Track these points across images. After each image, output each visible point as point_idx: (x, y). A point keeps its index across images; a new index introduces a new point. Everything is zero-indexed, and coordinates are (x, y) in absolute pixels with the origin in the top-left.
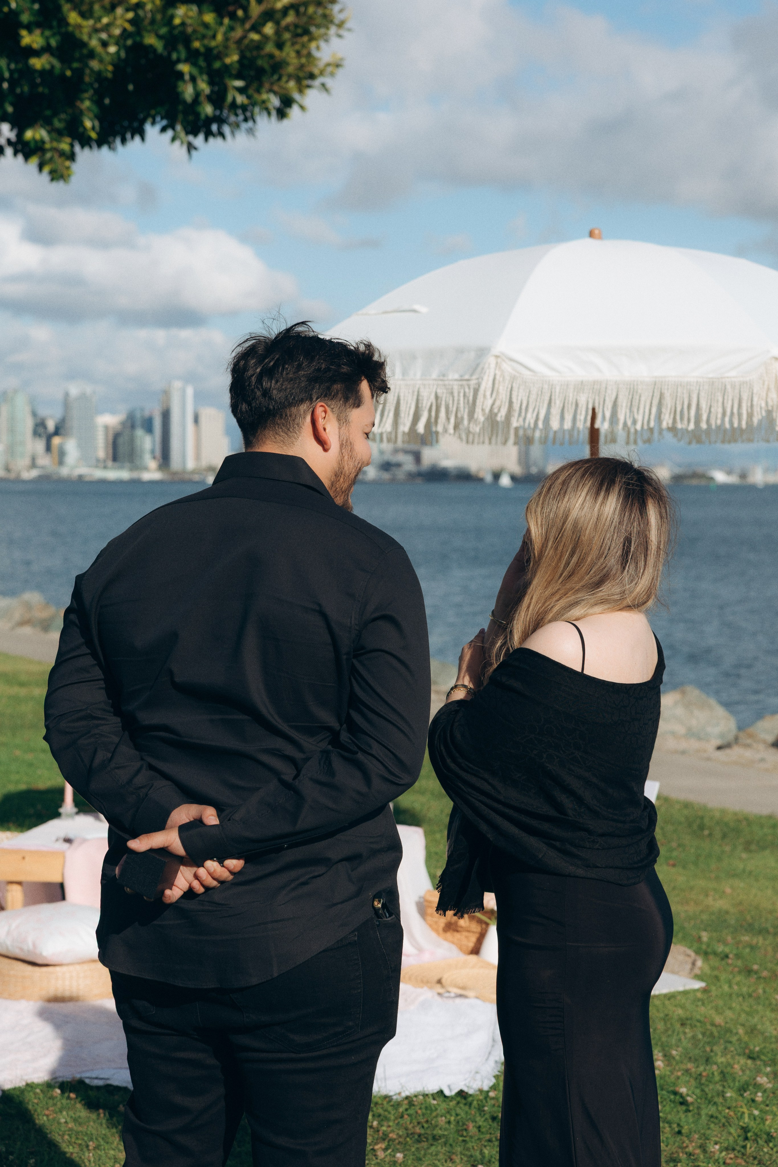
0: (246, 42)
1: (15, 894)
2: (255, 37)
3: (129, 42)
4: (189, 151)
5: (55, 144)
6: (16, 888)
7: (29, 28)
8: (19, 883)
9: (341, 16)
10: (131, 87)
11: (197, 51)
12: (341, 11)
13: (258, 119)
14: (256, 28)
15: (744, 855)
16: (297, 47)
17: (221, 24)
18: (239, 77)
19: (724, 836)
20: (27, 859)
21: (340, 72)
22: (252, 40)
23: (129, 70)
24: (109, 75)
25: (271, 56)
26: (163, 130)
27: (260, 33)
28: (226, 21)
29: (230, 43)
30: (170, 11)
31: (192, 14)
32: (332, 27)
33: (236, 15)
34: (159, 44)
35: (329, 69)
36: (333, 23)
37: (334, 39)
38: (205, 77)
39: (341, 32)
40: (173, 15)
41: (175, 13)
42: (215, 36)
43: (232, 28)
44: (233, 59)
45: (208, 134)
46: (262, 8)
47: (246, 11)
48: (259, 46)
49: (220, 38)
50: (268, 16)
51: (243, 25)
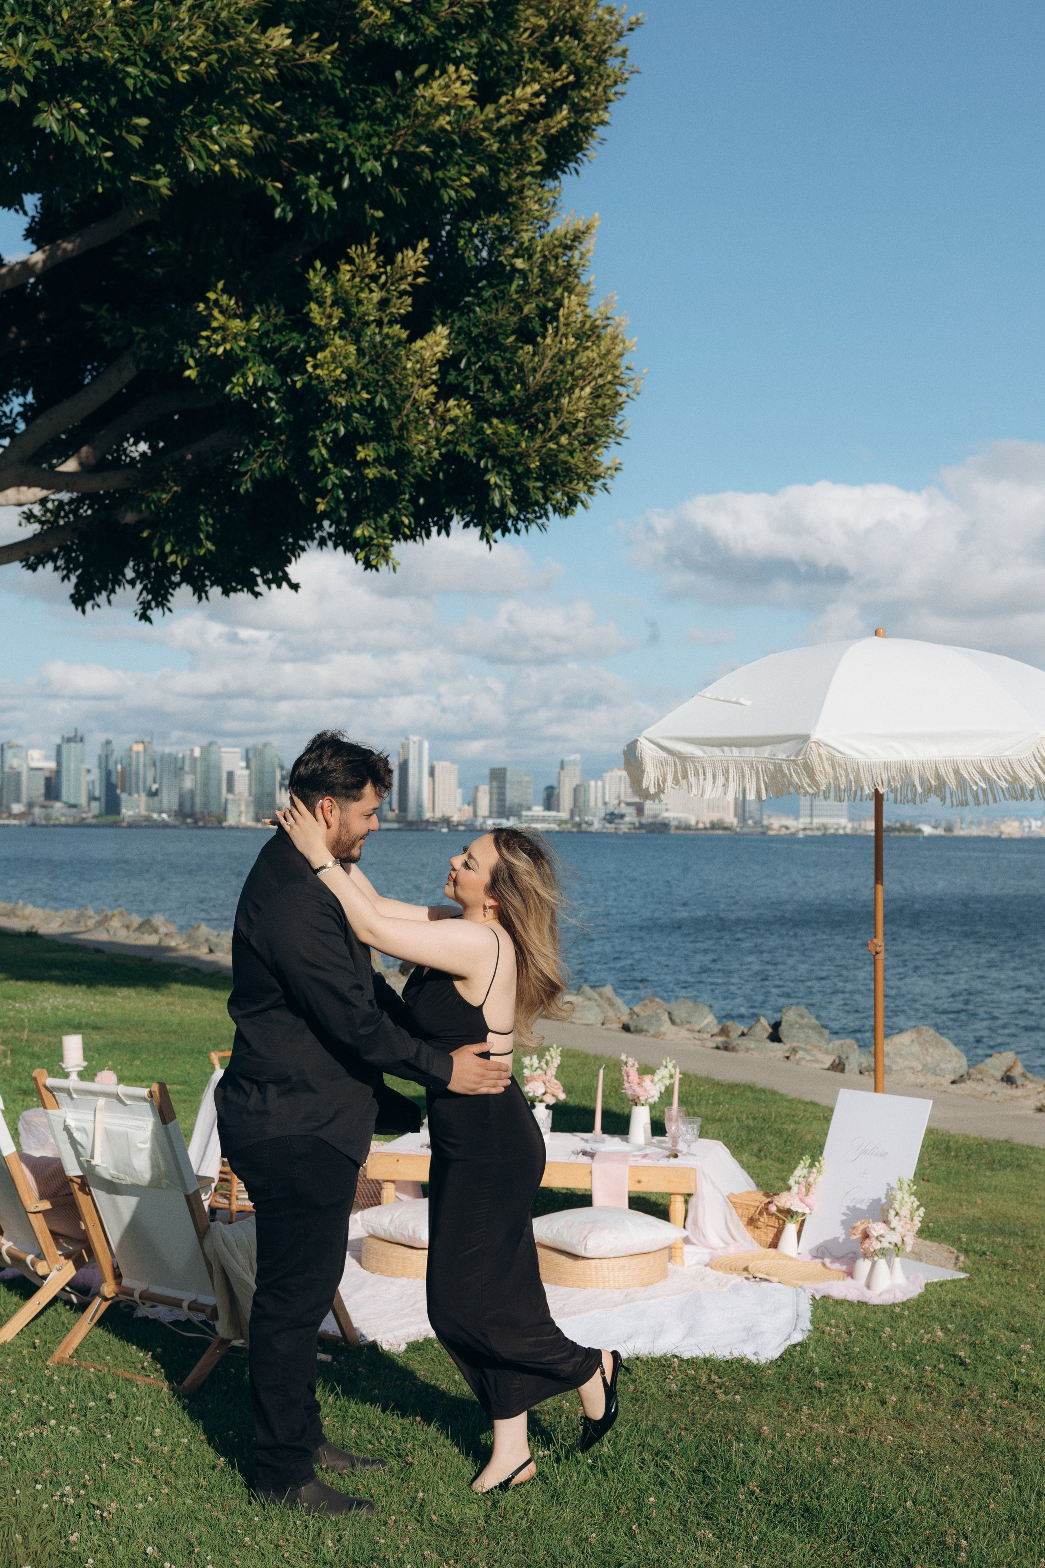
0: (544, 450)
1: (390, 1191)
2: (552, 446)
3: (443, 450)
4: (488, 542)
5: (380, 540)
6: (391, 1186)
7: (365, 443)
8: (393, 1182)
9: (621, 427)
11: (503, 457)
13: (551, 514)
14: (554, 438)
15: (988, 1173)
16: (586, 454)
17: (523, 434)
18: (537, 479)
19: (969, 1157)
20: (401, 1161)
21: (619, 475)
22: (551, 449)
23: (441, 475)
24: (429, 479)
25: (565, 462)
26: (466, 526)
27: (557, 443)
28: (526, 432)
29: (531, 451)
30: (480, 424)
31: (500, 426)
32: (613, 436)
33: (537, 427)
34: (471, 452)
35: (609, 472)
36: (613, 432)
37: (613, 446)
38: (508, 483)
39: (619, 440)
40: (482, 427)
41: (485, 425)
42: (517, 445)
43: (532, 438)
44: (534, 464)
45: (505, 530)
46: (559, 422)
47: (545, 424)
48: (556, 454)
49: (523, 446)
50: (563, 428)
51: (542, 436)
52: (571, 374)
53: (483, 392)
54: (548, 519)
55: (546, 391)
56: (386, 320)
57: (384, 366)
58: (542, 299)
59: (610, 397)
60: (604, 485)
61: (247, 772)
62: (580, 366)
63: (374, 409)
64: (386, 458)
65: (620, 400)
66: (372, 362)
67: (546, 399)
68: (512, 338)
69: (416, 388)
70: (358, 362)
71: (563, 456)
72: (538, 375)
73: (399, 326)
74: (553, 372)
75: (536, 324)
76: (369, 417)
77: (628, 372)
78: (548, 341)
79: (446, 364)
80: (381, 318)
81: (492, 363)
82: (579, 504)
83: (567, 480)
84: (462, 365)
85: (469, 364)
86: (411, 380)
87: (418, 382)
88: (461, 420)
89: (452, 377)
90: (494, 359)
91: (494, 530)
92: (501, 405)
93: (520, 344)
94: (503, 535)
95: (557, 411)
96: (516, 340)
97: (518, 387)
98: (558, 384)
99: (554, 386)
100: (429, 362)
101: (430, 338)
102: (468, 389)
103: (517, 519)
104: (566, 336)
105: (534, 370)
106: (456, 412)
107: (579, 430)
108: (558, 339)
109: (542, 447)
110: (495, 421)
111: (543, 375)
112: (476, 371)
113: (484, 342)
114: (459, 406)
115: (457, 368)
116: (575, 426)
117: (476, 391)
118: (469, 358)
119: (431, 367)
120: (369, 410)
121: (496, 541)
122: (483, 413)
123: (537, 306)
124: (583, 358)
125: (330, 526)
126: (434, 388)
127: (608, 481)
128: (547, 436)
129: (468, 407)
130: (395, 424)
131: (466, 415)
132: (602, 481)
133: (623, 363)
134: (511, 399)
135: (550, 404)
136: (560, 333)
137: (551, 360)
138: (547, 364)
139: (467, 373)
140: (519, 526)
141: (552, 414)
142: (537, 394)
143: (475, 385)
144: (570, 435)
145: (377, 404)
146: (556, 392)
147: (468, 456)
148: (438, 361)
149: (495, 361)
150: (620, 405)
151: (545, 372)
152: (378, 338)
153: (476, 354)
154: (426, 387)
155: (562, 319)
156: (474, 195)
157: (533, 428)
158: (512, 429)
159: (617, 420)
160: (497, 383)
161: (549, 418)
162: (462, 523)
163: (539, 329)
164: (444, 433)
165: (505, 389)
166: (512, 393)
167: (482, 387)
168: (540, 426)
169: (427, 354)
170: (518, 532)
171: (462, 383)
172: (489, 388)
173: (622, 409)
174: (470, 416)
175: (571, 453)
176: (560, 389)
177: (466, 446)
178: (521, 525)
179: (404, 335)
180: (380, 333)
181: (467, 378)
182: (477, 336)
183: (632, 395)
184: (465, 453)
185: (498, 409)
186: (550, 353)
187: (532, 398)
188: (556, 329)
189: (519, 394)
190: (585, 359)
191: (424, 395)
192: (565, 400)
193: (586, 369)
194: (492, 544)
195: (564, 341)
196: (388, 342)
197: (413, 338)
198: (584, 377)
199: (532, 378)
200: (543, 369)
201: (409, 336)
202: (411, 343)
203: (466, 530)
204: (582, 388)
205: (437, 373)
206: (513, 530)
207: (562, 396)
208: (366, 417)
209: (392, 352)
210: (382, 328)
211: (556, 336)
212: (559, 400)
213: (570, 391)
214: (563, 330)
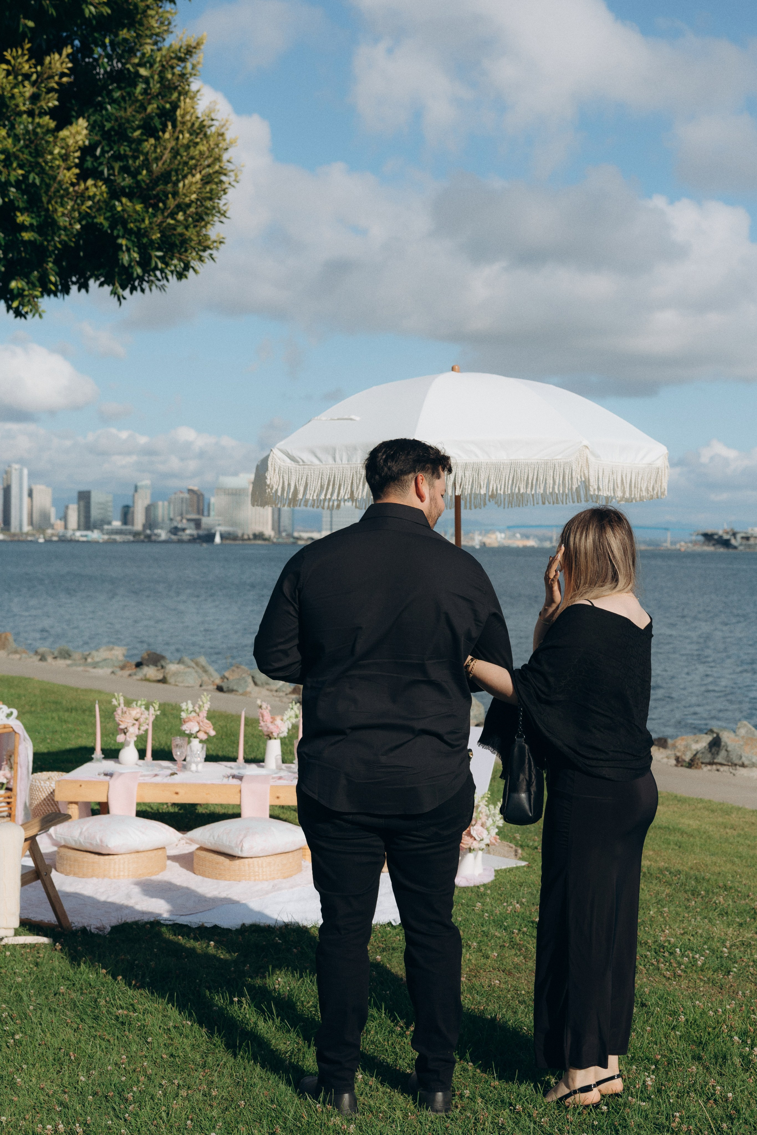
0: (164, 224)
1: (74, 811)
3: (84, 223)
5: (31, 292)
6: (75, 806)
7: (22, 211)
8: (76, 803)
9: (224, 208)
10: (82, 254)
11: (132, 229)
12: (225, 204)
13: (170, 277)
14: (172, 215)
16: (198, 229)
17: (147, 212)
18: (159, 249)
20: (83, 786)
21: (222, 247)
22: (169, 224)
23: (81, 242)
24: (72, 244)
25: (181, 235)
26: (101, 285)
27: (175, 219)
28: (150, 210)
29: (154, 225)
30: (113, 202)
31: (129, 204)
32: (218, 215)
33: (158, 206)
34: (106, 224)
35: (215, 244)
36: (219, 212)
37: (218, 224)
38: (136, 249)
39: (223, 219)
40: (114, 205)
41: (117, 203)
42: (143, 220)
43: (154, 215)
44: (156, 236)
45: (133, 289)
46: (176, 202)
47: (165, 204)
48: (174, 228)
49: (147, 222)
50: (180, 207)
51: (163, 213)
52: (186, 163)
53: (114, 175)
54: (168, 280)
55: (166, 177)
56: (37, 112)
57: (36, 149)
58: (162, 102)
59: (217, 183)
60: (211, 255)
62: (192, 158)
63: (28, 185)
64: (37, 226)
65: (224, 186)
66: (26, 146)
67: (166, 183)
68: (137, 133)
69: (62, 169)
70: (15, 146)
71: (180, 230)
72: (160, 164)
73: (48, 117)
74: (171, 163)
75: (157, 122)
76: (23, 192)
77: (229, 164)
78: (167, 136)
79: (86, 151)
80: (33, 110)
81: (122, 152)
82: (191, 270)
83: (183, 250)
84: (97, 153)
85: (103, 152)
86: (57, 162)
87: (63, 165)
88: (97, 198)
89: (89, 163)
90: (124, 149)
91: (124, 288)
92: (130, 187)
93: (145, 137)
94: (131, 292)
95: (175, 194)
96: (142, 134)
97: (144, 172)
98: (176, 171)
99: (173, 173)
100: (72, 149)
101: (73, 129)
102: (102, 172)
103: (141, 279)
104: (181, 132)
105: (157, 159)
106: (92, 191)
107: (192, 209)
108: (176, 134)
109: (162, 222)
110: (124, 200)
111: (163, 164)
112: (109, 158)
113: (115, 135)
114: (95, 185)
115: (94, 156)
116: (189, 206)
117: (109, 175)
118: (102, 149)
119: (74, 152)
120: (23, 187)
121: (124, 299)
122: (115, 193)
123: (158, 108)
124: (194, 152)
126: (77, 171)
127: (214, 252)
128: (166, 214)
129: (104, 187)
130: (45, 199)
131: (102, 194)
132: (209, 252)
133: (225, 157)
134: (138, 182)
135: (170, 187)
136: (178, 130)
137: (170, 152)
138: (167, 155)
139: (101, 160)
140: (143, 286)
141: (170, 196)
142: (158, 178)
143: (108, 170)
144: (185, 213)
145: (31, 181)
146: (174, 178)
147: (103, 227)
148: (80, 148)
149: (125, 151)
150: (224, 190)
151: (166, 161)
152: (30, 127)
153: (109, 145)
154: (69, 169)
155: (179, 118)
156: (109, 11)
157: (155, 207)
158: (139, 207)
159: (222, 202)
160: (125, 169)
161: (168, 198)
162: (98, 282)
163: (160, 127)
164: (84, 207)
165: (134, 174)
166: (140, 177)
167: (114, 171)
168: (161, 205)
169: (71, 142)
170: (143, 290)
171: (97, 168)
172: (119, 173)
173: (225, 193)
174: (105, 195)
175: (187, 228)
176: (177, 175)
177: (102, 218)
178: (145, 285)
179: (52, 124)
180: (32, 123)
181: (101, 164)
182: (110, 130)
183: (233, 183)
184: (101, 224)
185: (127, 190)
186: (169, 146)
187: (155, 182)
188: (174, 126)
189: (145, 179)
190: (197, 152)
191: (68, 176)
192: (181, 185)
193: (198, 161)
194: (122, 300)
195: (181, 136)
196: (39, 130)
197: (59, 128)
198: (195, 166)
199: (155, 166)
200: (164, 158)
201: (56, 126)
202: (58, 132)
203: (101, 288)
204: (193, 176)
205: (78, 158)
206: (139, 289)
207: (178, 181)
208: (19, 192)
209: (42, 139)
210: (33, 118)
211: (174, 132)
212: (176, 184)
213: (185, 177)
214: (179, 127)
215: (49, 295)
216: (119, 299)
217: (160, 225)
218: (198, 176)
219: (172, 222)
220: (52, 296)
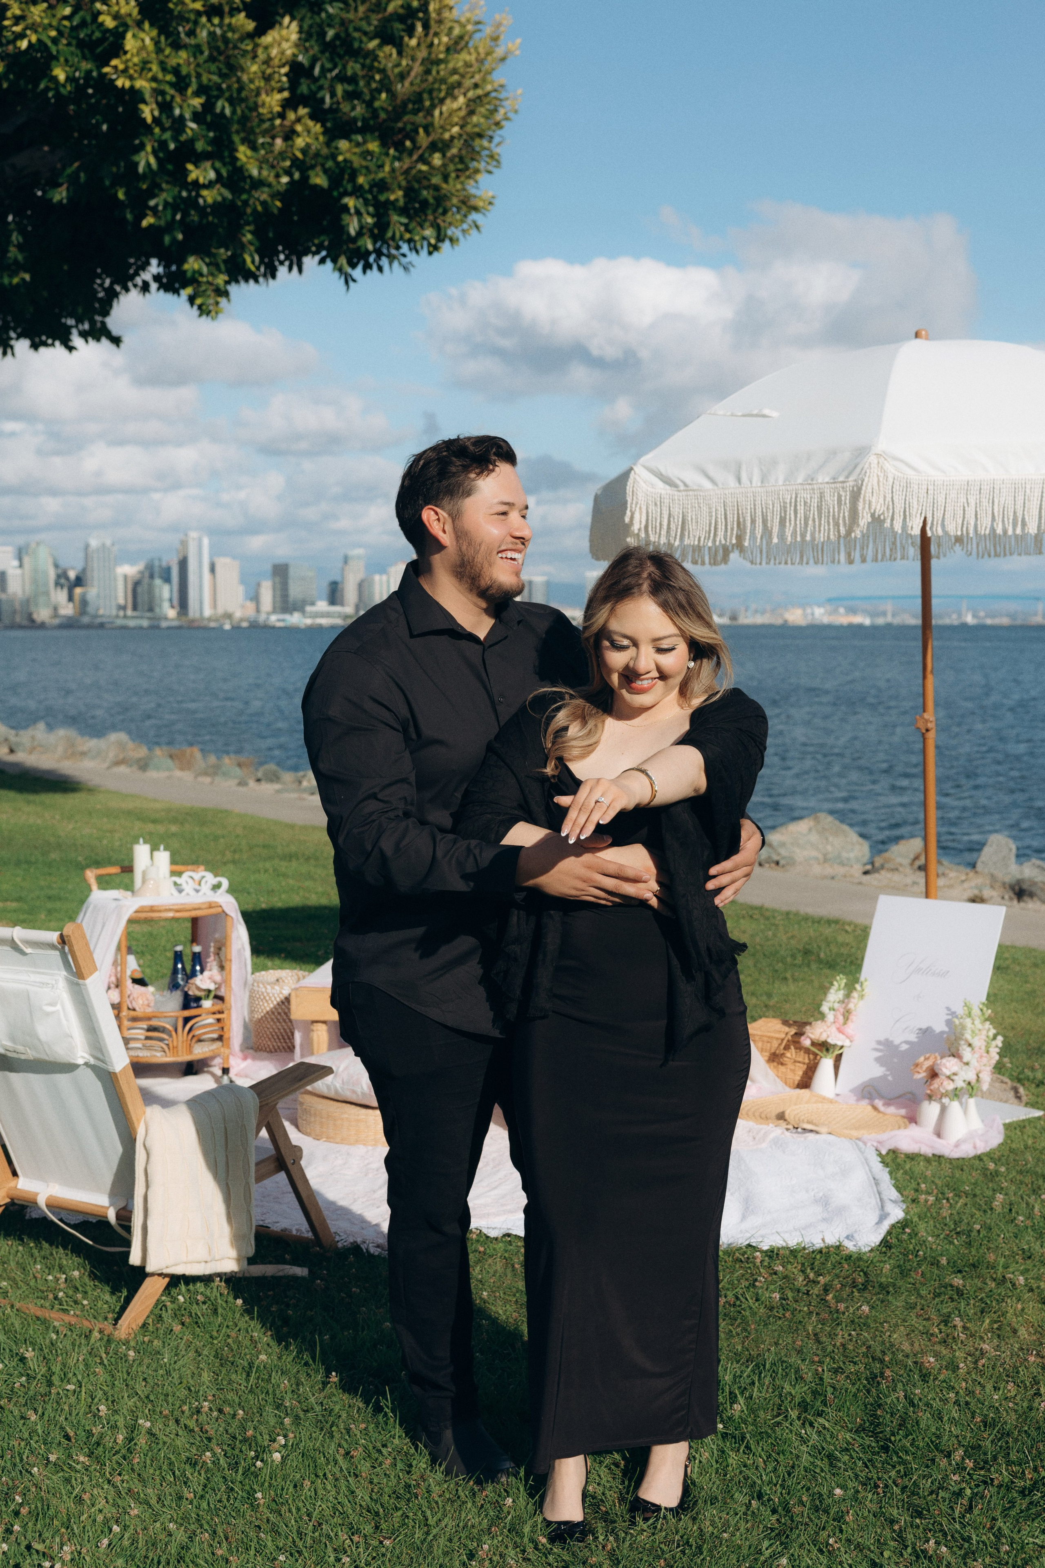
0: (413, 172)
3: (294, 174)
7: (199, 161)
9: (498, 150)
11: (362, 185)
12: (499, 146)
16: (462, 180)
17: (388, 154)
18: (402, 212)
21: (490, 211)
22: (420, 171)
24: (279, 206)
25: (438, 189)
26: (322, 261)
27: (429, 165)
28: (392, 152)
29: (397, 173)
32: (489, 160)
33: (403, 144)
34: (324, 179)
35: (482, 205)
36: (490, 156)
37: (484, 174)
38: (371, 209)
39: (494, 166)
41: (345, 142)
43: (398, 158)
45: (367, 267)
46: (431, 139)
47: (413, 141)
48: (426, 177)
49: (387, 168)
50: (434, 147)
51: (410, 155)
52: (444, 81)
53: (340, 101)
54: (416, 255)
55: (415, 102)
56: (229, 9)
57: (227, 64)
60: (476, 220)
61: (18, 572)
62: (455, 71)
63: (214, 118)
65: (498, 118)
66: (214, 59)
67: (416, 111)
68: (374, 42)
69: (263, 93)
71: (436, 180)
72: (407, 83)
73: (243, 16)
74: (423, 81)
75: (402, 24)
76: (207, 128)
78: (415, 41)
79: (297, 67)
80: (221, 5)
81: (350, 71)
82: (447, 241)
83: (439, 211)
84: (317, 71)
85: (324, 71)
86: (256, 84)
87: (266, 85)
89: (304, 84)
90: (353, 66)
91: (353, 266)
92: (363, 119)
93: (383, 48)
94: (364, 272)
95: (429, 127)
96: (379, 44)
97: (384, 96)
98: (431, 92)
99: (426, 96)
100: (277, 62)
101: (278, 32)
103: (381, 254)
104: (436, 34)
105: (402, 77)
106: (307, 126)
107: (454, 150)
108: (429, 39)
109: (410, 169)
111: (411, 83)
112: (332, 80)
113: (341, 45)
114: (309, 120)
115: (310, 75)
116: (449, 144)
117: (331, 101)
118: (323, 66)
119: (279, 67)
121: (354, 281)
122: (342, 126)
123: (403, 6)
124: (457, 63)
125: (159, 265)
126: (286, 94)
127: (480, 217)
128: (416, 156)
132: (474, 215)
133: (500, 71)
134: (374, 111)
135: (420, 118)
136: (432, 32)
137: (422, 63)
138: (417, 69)
139: (321, 83)
140: (381, 263)
141: (421, 130)
142: (404, 104)
143: (331, 93)
144: (443, 155)
145: (218, 111)
146: (427, 103)
148: (288, 61)
149: (354, 69)
150: (497, 123)
151: (415, 78)
152: (218, 31)
153: (332, 60)
154: (273, 92)
155: (433, 15)
157: (399, 146)
158: (375, 146)
159: (495, 141)
160: (355, 93)
161: (418, 133)
163: (405, 26)
165: (369, 100)
166: (377, 104)
167: (339, 98)
168: (408, 143)
169: (275, 52)
170: (380, 269)
171: (315, 93)
172: (346, 98)
174: (321, 136)
175: (446, 177)
176: (432, 99)
178: (384, 261)
179: (251, 26)
181: (321, 88)
182: (332, 38)
183: (510, 113)
185: (359, 123)
186: (419, 55)
187: (399, 110)
188: (426, 26)
189: (385, 105)
190: (460, 64)
191: (272, 101)
192: (437, 113)
193: (463, 76)
194: (351, 284)
195: (436, 41)
196: (230, 35)
197: (260, 31)
198: (459, 84)
199: (399, 86)
200: (413, 74)
201: (256, 28)
202: (260, 37)
203: (322, 267)
204: (455, 98)
205: (286, 75)
206: (375, 267)
207: (433, 106)
208: (204, 127)
209: (235, 47)
210: (222, 18)
211: (426, 35)
212: (429, 112)
213: (442, 101)
214: (434, 27)
215: (247, 281)
216: (347, 282)
217: (407, 172)
218: (461, 100)
219: (424, 168)
220: (251, 282)
